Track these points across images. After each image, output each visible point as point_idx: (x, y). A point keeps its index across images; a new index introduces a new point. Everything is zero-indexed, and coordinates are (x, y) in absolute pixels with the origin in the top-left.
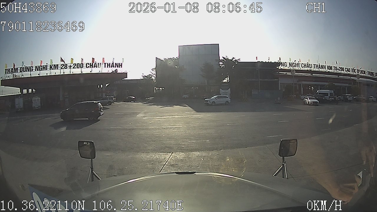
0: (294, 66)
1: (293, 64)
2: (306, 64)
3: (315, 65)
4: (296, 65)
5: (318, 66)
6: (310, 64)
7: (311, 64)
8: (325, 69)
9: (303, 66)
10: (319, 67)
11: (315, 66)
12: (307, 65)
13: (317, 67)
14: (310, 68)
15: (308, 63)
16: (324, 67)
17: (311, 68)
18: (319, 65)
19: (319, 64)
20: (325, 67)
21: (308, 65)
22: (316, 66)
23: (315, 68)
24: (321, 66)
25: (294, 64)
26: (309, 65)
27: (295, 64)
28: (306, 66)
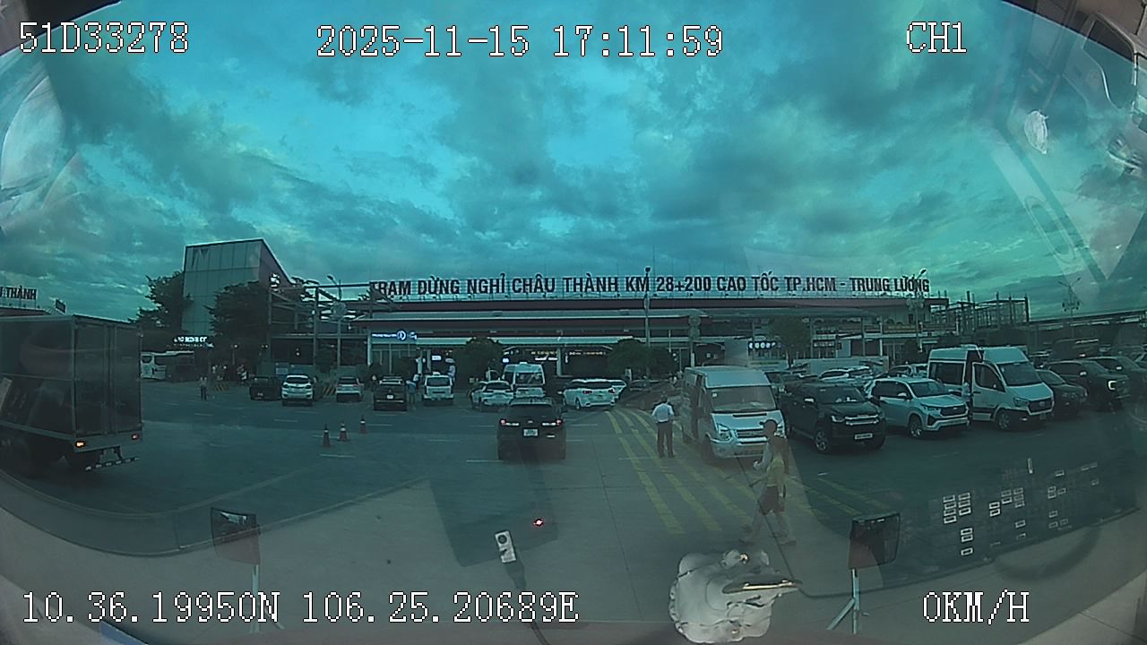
0: (483, 289)
1: (480, 284)
2: (531, 280)
3: (571, 282)
4: (492, 286)
5: (581, 284)
6: (546, 280)
7: (553, 279)
8: (616, 290)
9: (517, 289)
10: (587, 287)
11: (568, 285)
12: (534, 284)
13: (578, 287)
14: (549, 291)
15: (538, 275)
16: (610, 284)
17: (552, 291)
18: (585, 280)
19: (588, 274)
20: (616, 284)
21: (539, 280)
22: (575, 284)
23: (568, 291)
24: (595, 283)
25: (483, 284)
26: (542, 280)
27: (489, 285)
28: (530, 285)
